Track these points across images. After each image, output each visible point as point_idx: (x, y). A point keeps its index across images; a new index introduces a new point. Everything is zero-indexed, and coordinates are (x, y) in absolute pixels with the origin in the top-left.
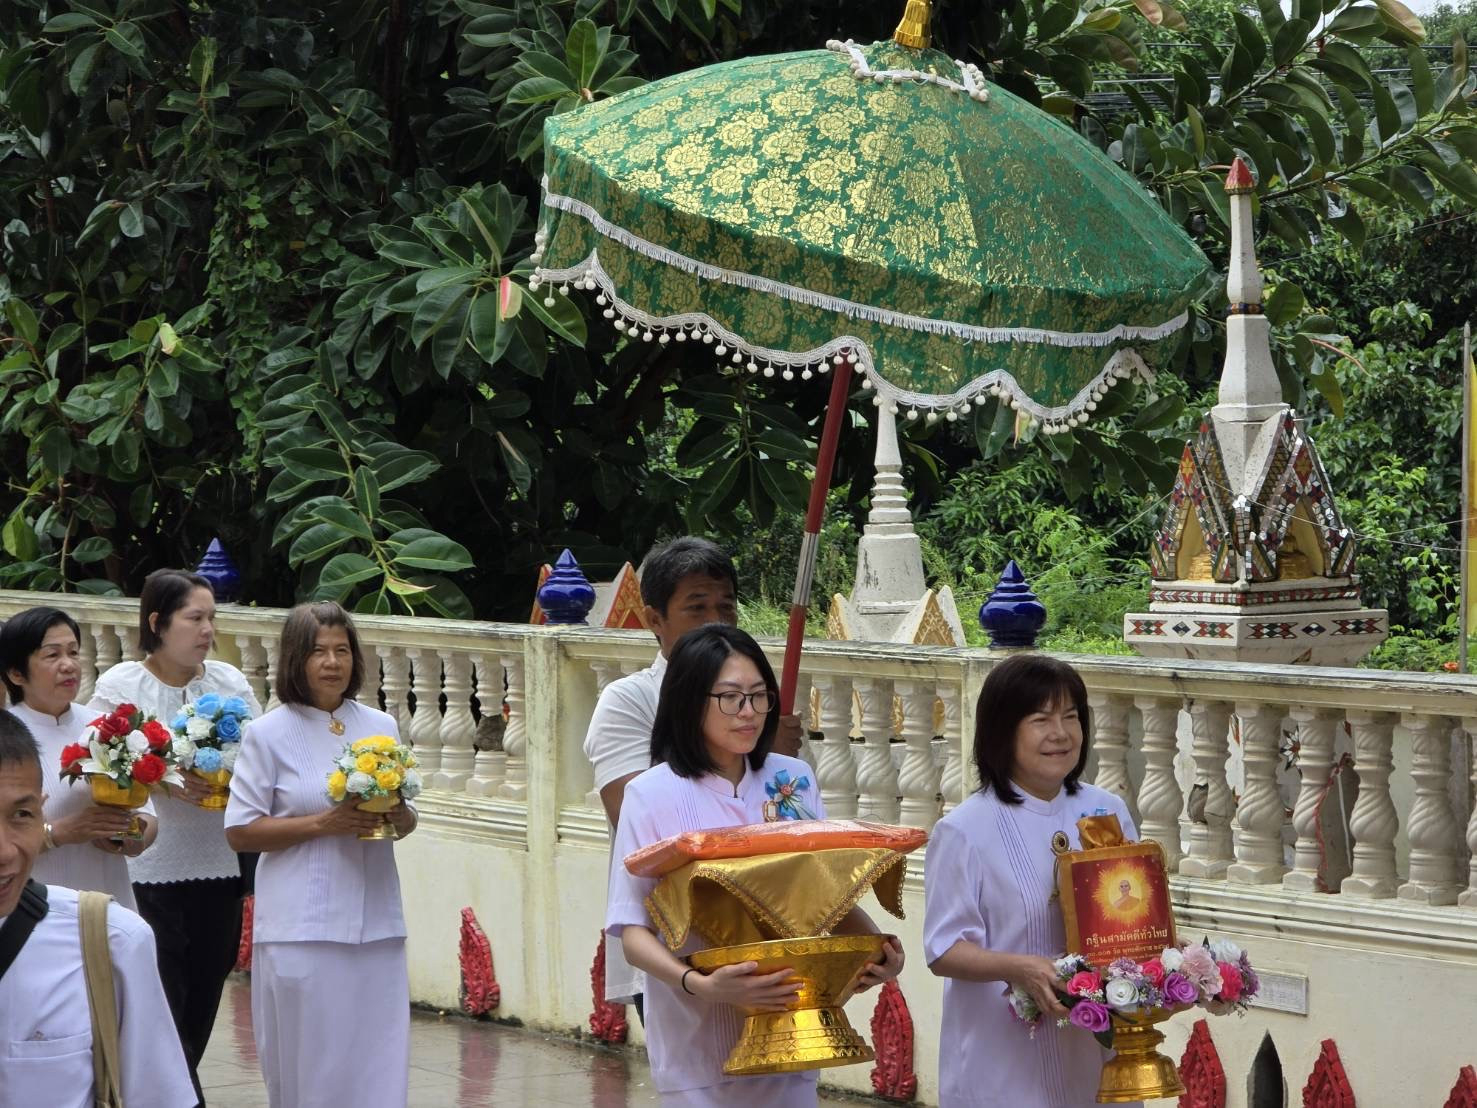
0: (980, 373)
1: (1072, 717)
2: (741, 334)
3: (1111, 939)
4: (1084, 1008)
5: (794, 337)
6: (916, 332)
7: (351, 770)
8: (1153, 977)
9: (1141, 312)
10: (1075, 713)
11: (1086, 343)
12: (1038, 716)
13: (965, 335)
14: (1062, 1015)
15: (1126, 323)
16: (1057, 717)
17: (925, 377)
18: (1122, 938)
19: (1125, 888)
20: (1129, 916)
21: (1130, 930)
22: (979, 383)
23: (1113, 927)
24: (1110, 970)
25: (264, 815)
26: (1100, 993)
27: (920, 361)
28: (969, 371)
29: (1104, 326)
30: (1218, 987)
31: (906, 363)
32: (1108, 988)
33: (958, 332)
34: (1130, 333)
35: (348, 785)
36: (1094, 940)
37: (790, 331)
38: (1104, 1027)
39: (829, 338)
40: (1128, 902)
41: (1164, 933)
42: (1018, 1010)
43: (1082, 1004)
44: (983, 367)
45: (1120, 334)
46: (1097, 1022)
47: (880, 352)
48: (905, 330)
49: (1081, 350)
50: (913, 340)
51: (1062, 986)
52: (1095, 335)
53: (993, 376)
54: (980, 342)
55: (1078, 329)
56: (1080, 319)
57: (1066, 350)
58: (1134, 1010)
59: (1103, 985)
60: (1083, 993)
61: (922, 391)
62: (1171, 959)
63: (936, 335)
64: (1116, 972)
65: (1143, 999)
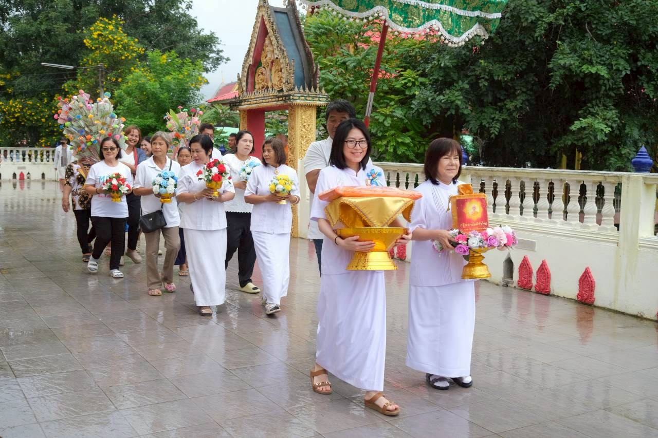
0: (428, 21)
1: (456, 158)
2: (340, 6)
3: (469, 225)
4: (460, 247)
5: (360, 7)
6: (405, 4)
7: (277, 184)
8: (485, 237)
9: (487, 6)
10: (458, 157)
11: (467, 15)
12: (446, 156)
13: (423, 6)
14: (451, 249)
15: (481, 10)
16: (452, 158)
17: (407, 22)
18: (472, 225)
19: (474, 208)
20: (475, 218)
21: (475, 222)
22: (428, 24)
23: (470, 221)
24: (470, 234)
25: (253, 194)
26: (466, 242)
27: (406, 16)
28: (424, 19)
29: (474, 9)
30: (505, 241)
31: (401, 16)
32: (469, 241)
33: (420, 4)
34: (483, 15)
35: (276, 189)
36: (463, 225)
37: (358, 4)
38: (467, 254)
39: (372, 7)
40: (475, 213)
41: (486, 224)
42: (436, 247)
43: (459, 246)
44: (429, 18)
45: (479, 15)
46: (465, 251)
47: (391, 12)
48: (401, 3)
49: (465, 17)
50: (403, 7)
51: (453, 240)
52: (470, 12)
53: (434, 22)
54: (428, 9)
55: (465, 9)
56: (465, 5)
57: (460, 17)
58: (478, 248)
59: (467, 240)
60: (460, 242)
61: (406, 27)
62: (490, 232)
63: (412, 5)
64: (472, 235)
65: (481, 244)
